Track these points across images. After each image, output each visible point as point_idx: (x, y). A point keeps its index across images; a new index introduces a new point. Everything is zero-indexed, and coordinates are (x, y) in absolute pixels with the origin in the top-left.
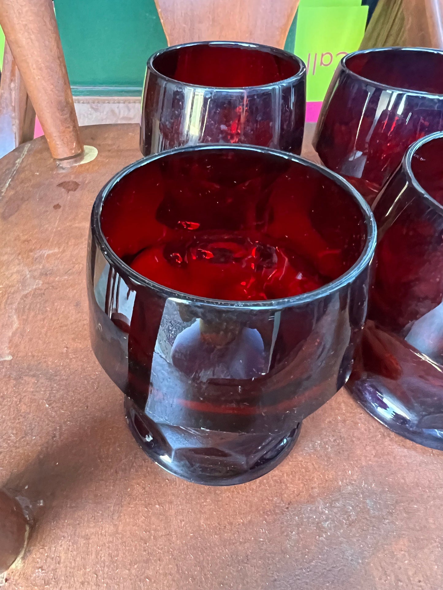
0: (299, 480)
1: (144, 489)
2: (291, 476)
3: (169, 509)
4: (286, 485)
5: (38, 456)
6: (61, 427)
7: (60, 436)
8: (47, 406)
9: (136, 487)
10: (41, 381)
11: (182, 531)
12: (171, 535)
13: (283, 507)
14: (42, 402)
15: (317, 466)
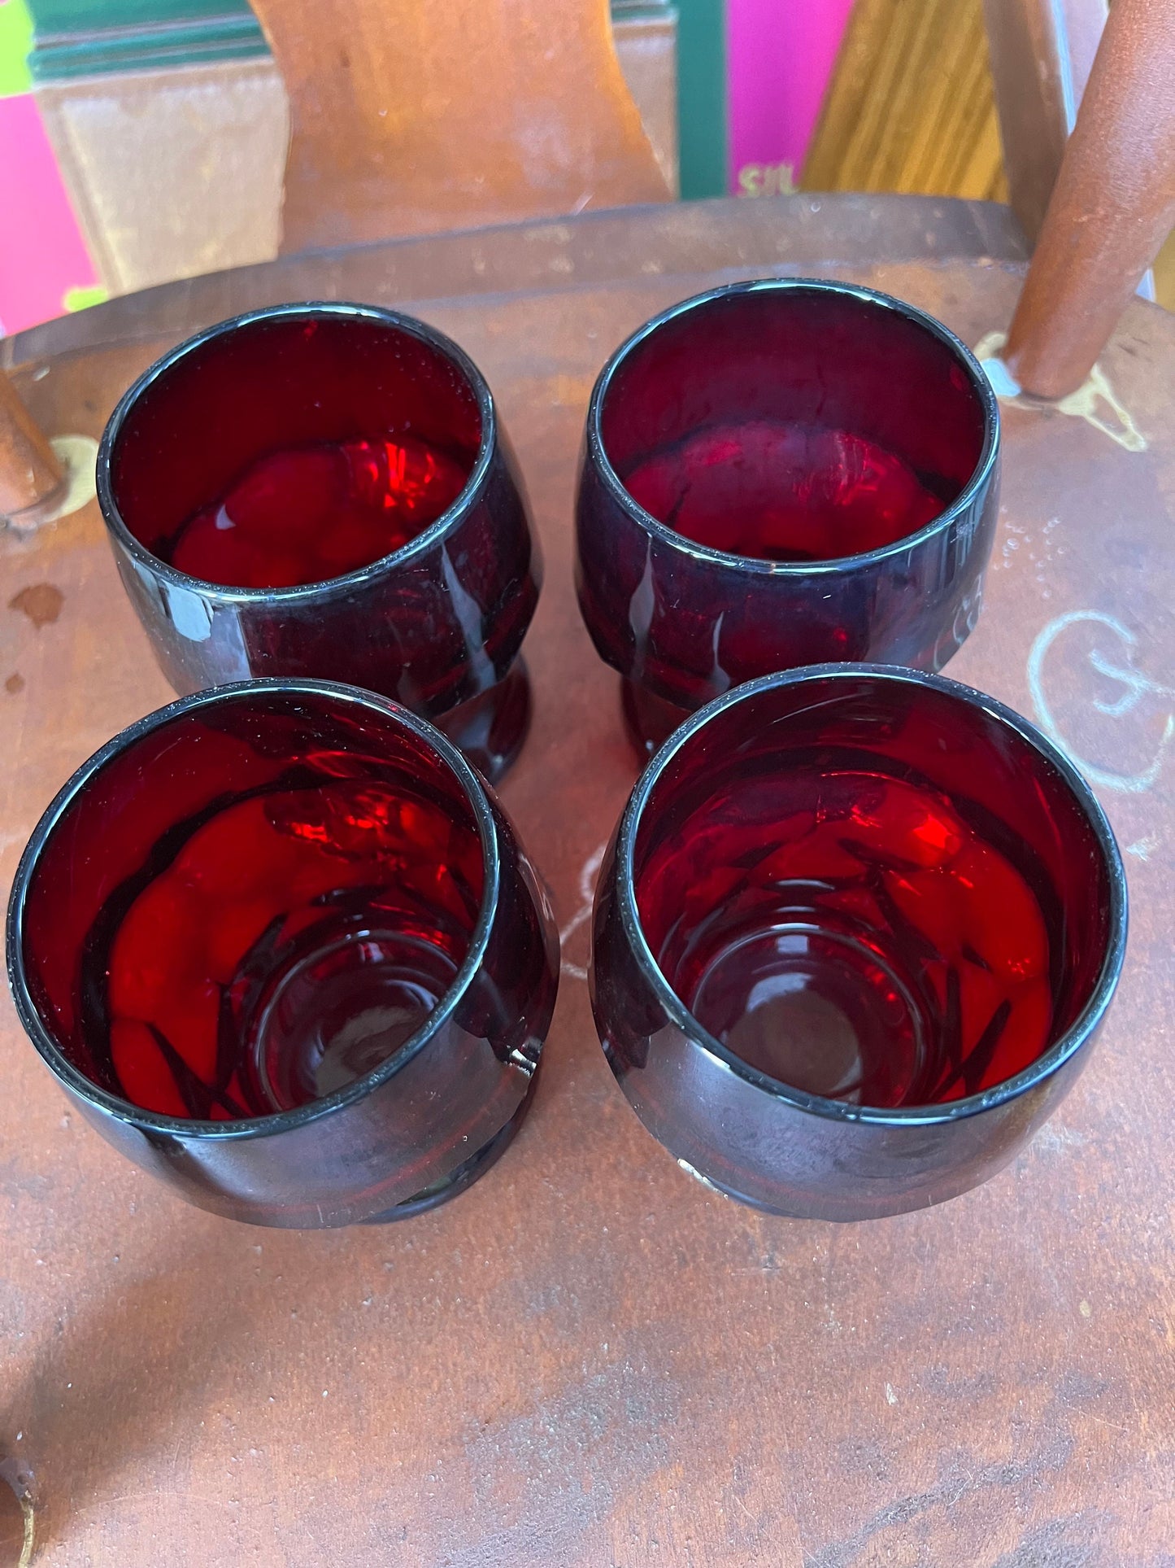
0: (511, 1369)
1: (230, 1419)
2: (497, 1366)
3: (274, 1454)
4: (486, 1385)
5: (33, 1372)
6: (70, 1305)
7: (71, 1325)
8: (40, 1262)
9: (214, 1417)
10: (21, 1203)
11: (296, 1494)
12: (277, 1504)
13: (476, 1429)
14: (30, 1254)
15: (547, 1340)
